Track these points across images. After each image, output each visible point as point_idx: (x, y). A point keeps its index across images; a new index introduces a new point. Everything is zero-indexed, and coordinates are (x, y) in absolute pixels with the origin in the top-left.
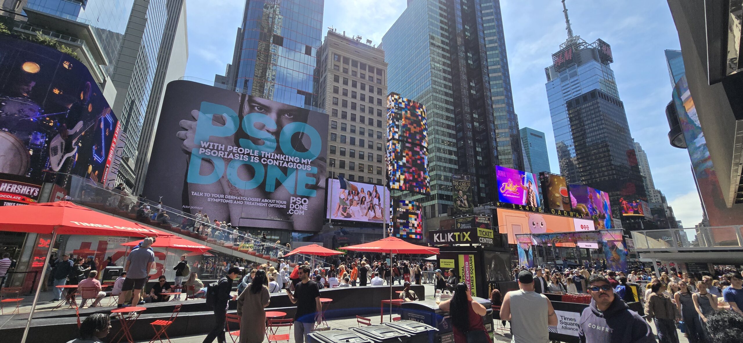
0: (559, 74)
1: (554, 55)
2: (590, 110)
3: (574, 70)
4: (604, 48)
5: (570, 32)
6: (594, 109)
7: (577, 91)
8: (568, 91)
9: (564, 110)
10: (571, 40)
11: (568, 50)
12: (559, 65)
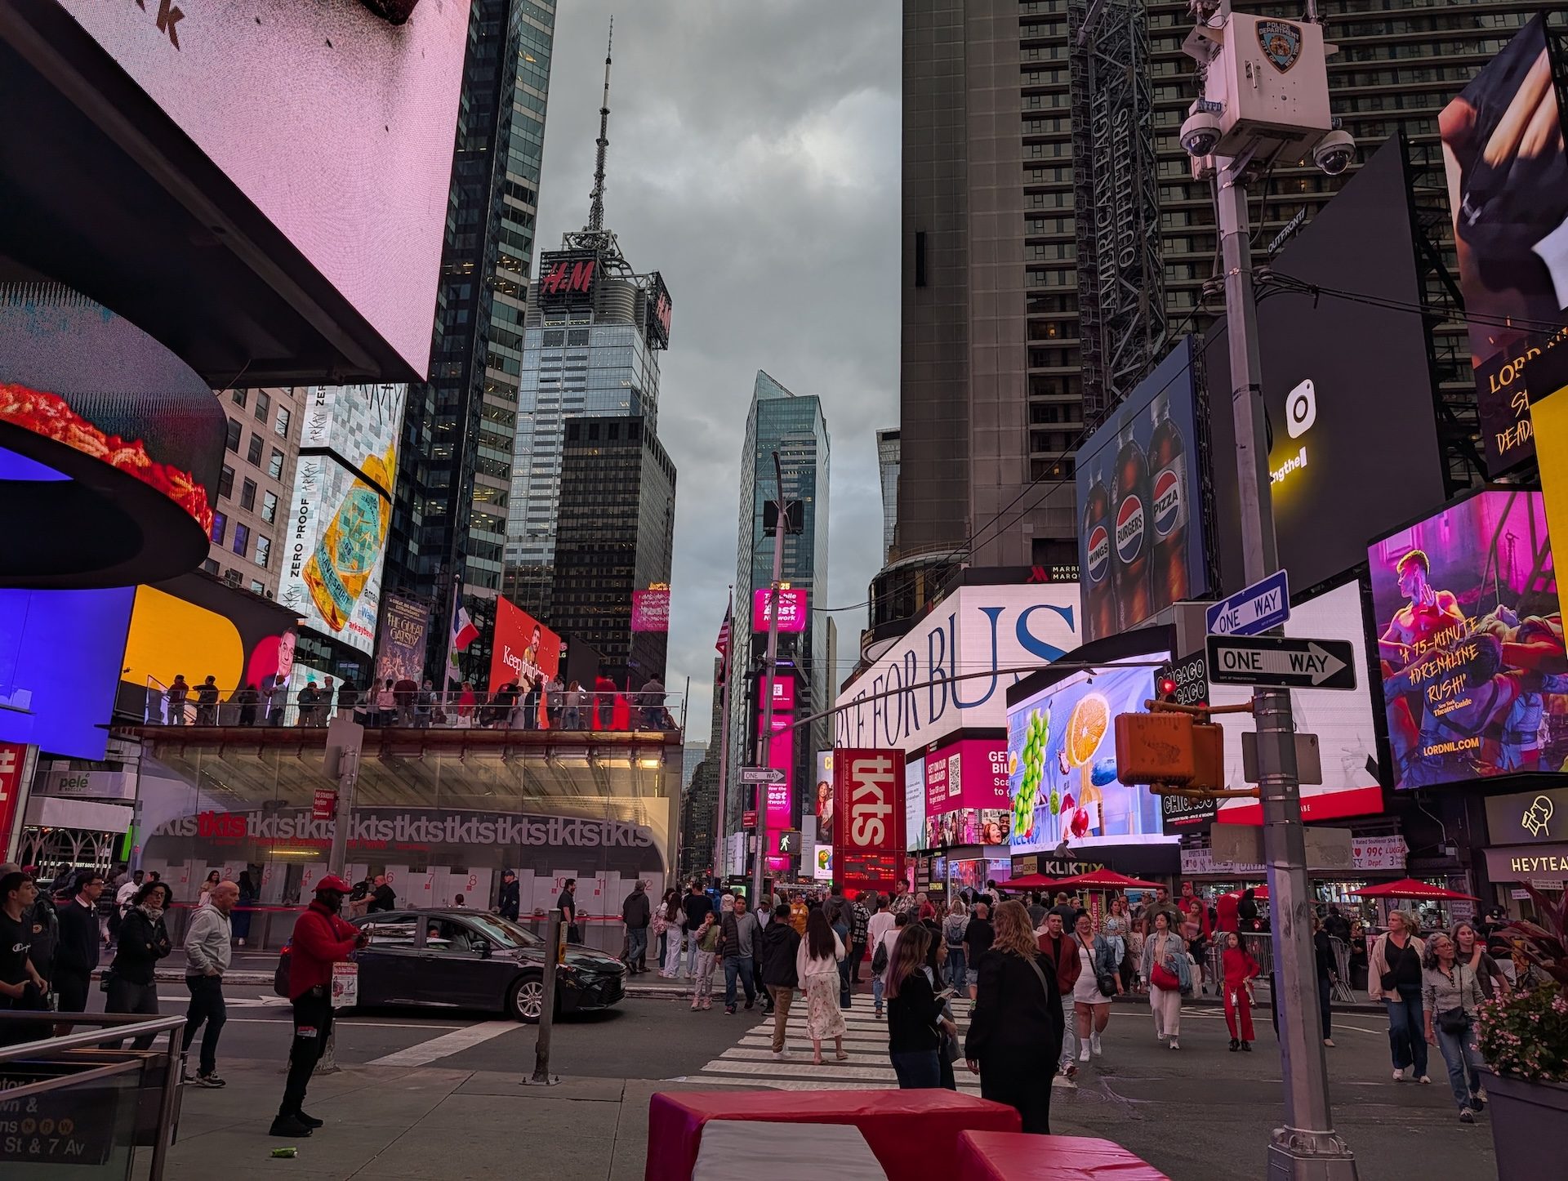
3: (583, 327)
4: (661, 304)
5: (597, 211)
6: (626, 468)
7: (575, 390)
8: (554, 380)
9: (530, 430)
10: (595, 237)
11: (586, 263)
12: (553, 291)
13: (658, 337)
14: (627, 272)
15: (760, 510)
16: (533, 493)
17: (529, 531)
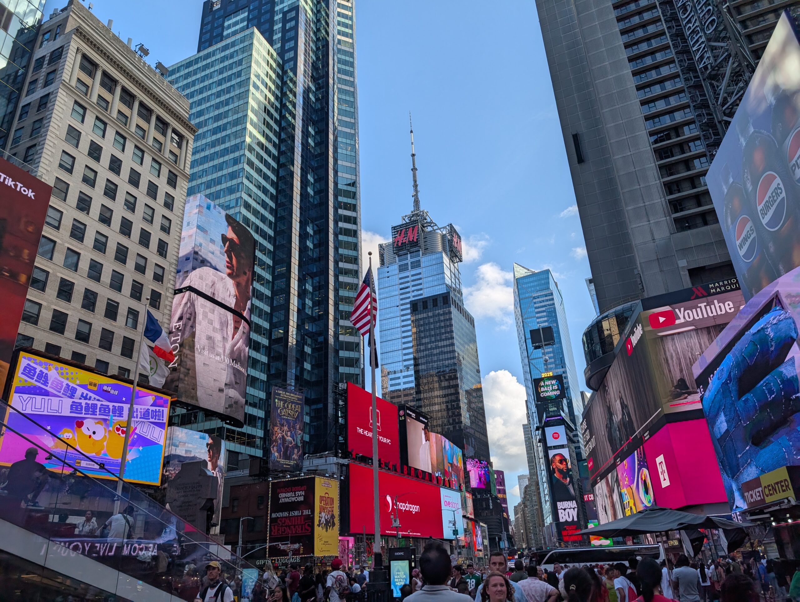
0: (397, 259)
1: (394, 228)
2: (440, 321)
3: (417, 259)
4: (455, 240)
5: (417, 202)
6: (444, 320)
7: (418, 290)
8: (407, 288)
9: (398, 314)
10: (417, 215)
11: (414, 227)
12: (400, 245)
13: (456, 256)
14: (435, 228)
15: (528, 336)
16: (405, 346)
17: (405, 366)
